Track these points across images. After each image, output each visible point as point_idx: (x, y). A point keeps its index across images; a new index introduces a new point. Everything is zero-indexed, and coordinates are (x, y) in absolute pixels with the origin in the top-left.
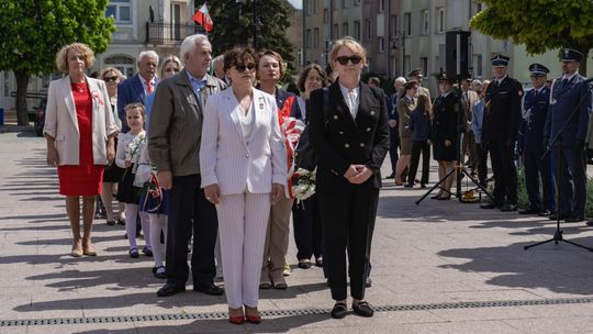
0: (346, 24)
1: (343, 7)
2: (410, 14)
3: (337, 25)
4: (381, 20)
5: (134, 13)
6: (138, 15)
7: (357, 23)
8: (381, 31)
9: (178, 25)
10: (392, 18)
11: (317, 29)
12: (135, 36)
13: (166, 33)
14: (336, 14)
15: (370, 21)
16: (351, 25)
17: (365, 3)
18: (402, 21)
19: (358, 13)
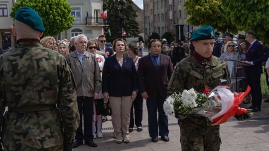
0: (159, 15)
1: (158, 9)
2: (181, 11)
3: (156, 15)
4: (171, 13)
5: (81, 14)
6: (83, 15)
7: (162, 14)
8: (171, 17)
9: (97, 18)
10: (175, 12)
11: (149, 17)
12: (82, 22)
13: (93, 21)
14: (155, 11)
15: (167, 14)
16: (161, 15)
17: (165, 7)
18: (178, 13)
19: (163, 11)
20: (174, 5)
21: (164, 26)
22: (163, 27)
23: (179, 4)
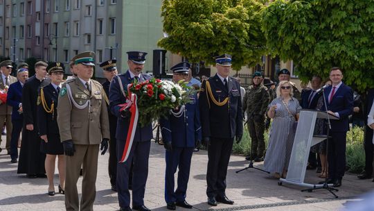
0: (14, 27)
1: (13, 17)
2: (56, 24)
3: (8, 27)
4: (38, 26)
7: (22, 27)
8: (38, 33)
10: (45, 25)
14: (8, 21)
15: (30, 26)
16: (18, 28)
17: (27, 15)
18: (52, 27)
19: (23, 21)
20: (44, 13)
21: (24, 47)
22: (22, 49)
23: (54, 13)
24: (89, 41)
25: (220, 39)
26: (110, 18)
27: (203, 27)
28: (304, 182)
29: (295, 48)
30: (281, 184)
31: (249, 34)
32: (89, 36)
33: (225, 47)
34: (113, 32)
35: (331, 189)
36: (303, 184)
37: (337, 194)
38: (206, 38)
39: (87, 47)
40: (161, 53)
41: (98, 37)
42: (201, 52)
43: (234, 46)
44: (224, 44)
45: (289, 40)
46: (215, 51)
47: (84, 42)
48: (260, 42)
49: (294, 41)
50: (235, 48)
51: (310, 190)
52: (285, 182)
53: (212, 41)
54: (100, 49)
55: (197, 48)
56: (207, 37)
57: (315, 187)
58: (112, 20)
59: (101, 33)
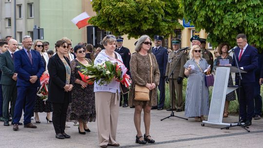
24: (10, 24)
25: (142, 16)
26: (28, 4)
27: (128, 6)
28: (222, 122)
29: (208, 19)
30: (203, 125)
31: (165, 11)
32: (10, 20)
33: (146, 22)
34: (31, 16)
35: (244, 127)
36: (221, 123)
37: (249, 129)
38: (130, 15)
39: (8, 30)
40: (94, 28)
41: (17, 21)
42: (126, 27)
43: (153, 21)
44: (145, 19)
45: (203, 13)
46: (137, 26)
47: (5, 25)
48: (174, 17)
49: (207, 14)
50: (154, 23)
51: (228, 128)
52: (207, 124)
53: (135, 18)
54: (21, 31)
55: (122, 24)
56: (132, 14)
57: (231, 125)
58: (30, 5)
59: (20, 17)
